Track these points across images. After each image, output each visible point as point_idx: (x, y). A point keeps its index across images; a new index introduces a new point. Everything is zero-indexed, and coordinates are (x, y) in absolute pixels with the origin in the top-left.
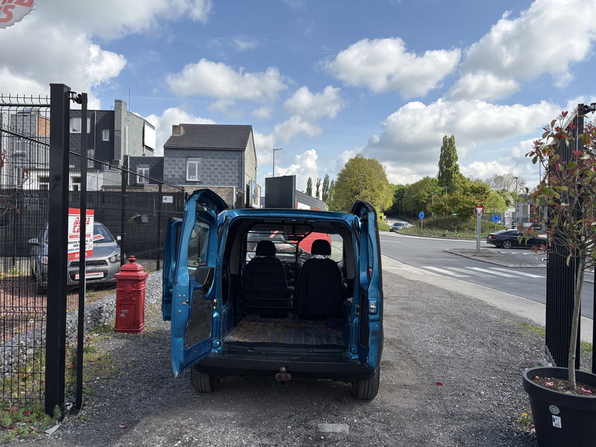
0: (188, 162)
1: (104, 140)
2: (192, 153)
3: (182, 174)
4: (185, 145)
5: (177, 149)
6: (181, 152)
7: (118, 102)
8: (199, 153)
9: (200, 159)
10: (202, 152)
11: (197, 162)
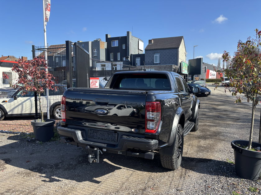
0: (155, 55)
1: (123, 48)
2: (156, 51)
3: (152, 60)
4: (153, 48)
6: (152, 51)
7: (128, 32)
9: (159, 53)
10: (160, 50)
11: (158, 55)
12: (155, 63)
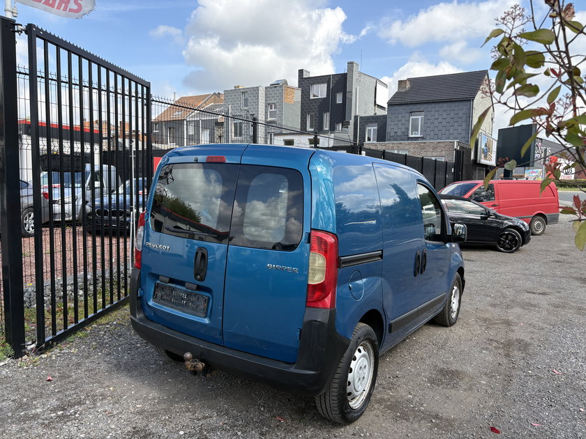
0: (411, 117)
1: (338, 102)
2: (415, 108)
3: (404, 130)
4: (408, 100)
5: (401, 104)
6: (404, 107)
7: (351, 64)
8: (422, 107)
9: (423, 113)
10: (426, 106)
11: (420, 117)
12: (410, 136)
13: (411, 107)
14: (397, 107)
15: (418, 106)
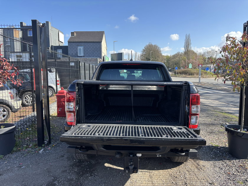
0: (78, 48)
3: (75, 53)
4: (77, 40)
5: (74, 42)
6: (75, 43)
7: (47, 22)
8: (82, 44)
9: (83, 46)
10: (84, 43)
11: (82, 48)
12: (79, 55)
13: (78, 43)
14: (72, 43)
15: (81, 43)
